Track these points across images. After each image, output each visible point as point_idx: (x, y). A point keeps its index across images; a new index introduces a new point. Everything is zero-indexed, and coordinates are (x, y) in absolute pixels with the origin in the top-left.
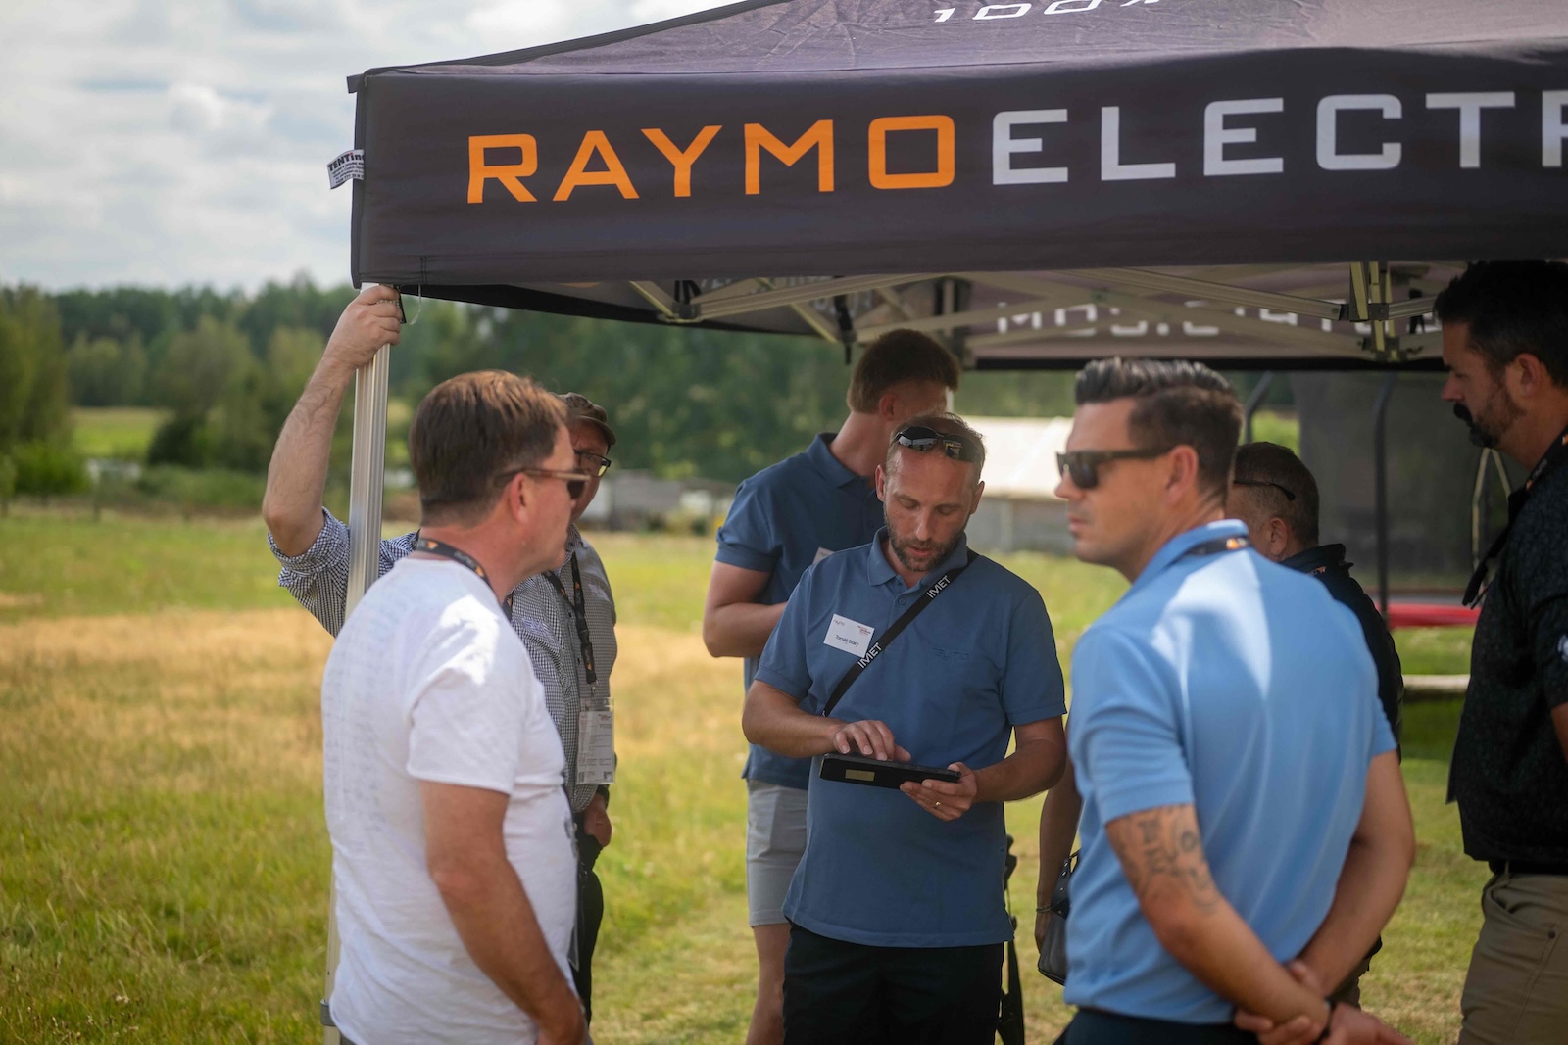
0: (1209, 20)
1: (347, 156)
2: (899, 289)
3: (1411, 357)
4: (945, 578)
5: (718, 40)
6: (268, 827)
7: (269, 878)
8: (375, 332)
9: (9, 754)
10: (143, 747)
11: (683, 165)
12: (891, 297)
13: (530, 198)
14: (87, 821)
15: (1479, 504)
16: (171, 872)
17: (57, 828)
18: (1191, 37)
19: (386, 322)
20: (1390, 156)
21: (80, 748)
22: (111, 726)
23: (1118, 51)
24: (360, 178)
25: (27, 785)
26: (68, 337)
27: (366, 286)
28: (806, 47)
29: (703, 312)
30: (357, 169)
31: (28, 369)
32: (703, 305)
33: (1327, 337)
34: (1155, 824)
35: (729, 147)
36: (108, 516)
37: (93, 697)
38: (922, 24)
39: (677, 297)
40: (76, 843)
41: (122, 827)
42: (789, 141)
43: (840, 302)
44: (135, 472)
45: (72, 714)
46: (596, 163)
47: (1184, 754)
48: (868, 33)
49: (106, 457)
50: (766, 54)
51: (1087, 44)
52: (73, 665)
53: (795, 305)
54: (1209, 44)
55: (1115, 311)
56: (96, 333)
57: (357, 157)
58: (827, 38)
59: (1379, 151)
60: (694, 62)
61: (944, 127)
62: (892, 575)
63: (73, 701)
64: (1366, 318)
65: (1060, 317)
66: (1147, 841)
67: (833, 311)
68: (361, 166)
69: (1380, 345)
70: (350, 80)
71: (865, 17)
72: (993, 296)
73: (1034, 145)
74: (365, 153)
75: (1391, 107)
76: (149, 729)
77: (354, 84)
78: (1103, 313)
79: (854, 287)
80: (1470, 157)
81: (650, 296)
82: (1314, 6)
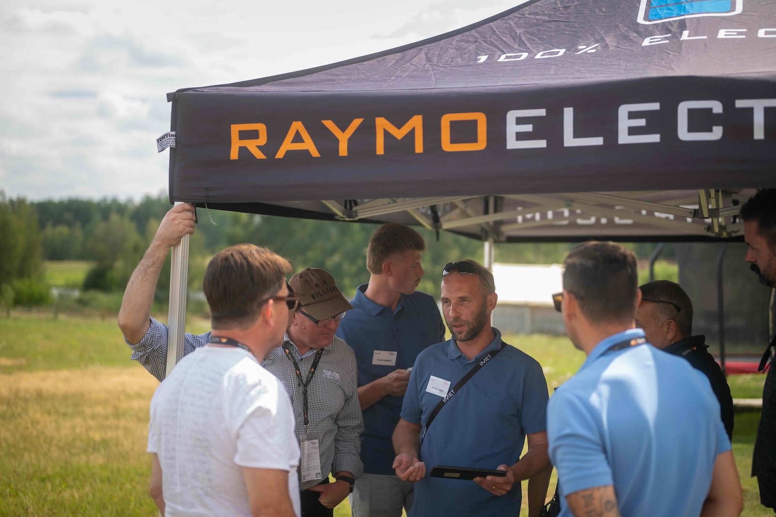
0: (621, 61)
1: (167, 135)
2: (465, 201)
3: (734, 235)
4: (489, 355)
5: (363, 73)
6: (138, 483)
7: (137, 510)
8: (181, 227)
9: (4, 444)
10: (74, 440)
11: (343, 139)
12: (461, 205)
13: (263, 157)
14: (43, 480)
15: (772, 309)
16: (86, 508)
17: (27, 484)
18: (612, 70)
19: (187, 222)
20: (716, 133)
21: (42, 441)
22: (58, 429)
23: (573, 78)
24: (174, 147)
25: (13, 461)
26: (42, 225)
27: (177, 204)
28: (409, 76)
29: (359, 215)
30: (172, 142)
31: (20, 241)
32: (359, 211)
33: (689, 226)
34: (591, 496)
35: (368, 129)
36: (62, 317)
37: (49, 413)
38: (471, 64)
39: (346, 207)
40: (36, 492)
41: (61, 484)
42: (399, 126)
43: (433, 209)
44: (76, 294)
45: (38, 423)
46: (298, 138)
47: (607, 458)
48: (442, 69)
49: (62, 286)
50: (388, 80)
51: (557, 74)
52: (40, 396)
53: (409, 210)
54: (621, 74)
55: (578, 211)
56: (57, 222)
57: (172, 135)
58: (421, 71)
59: (711, 130)
60: (350, 84)
61: (481, 119)
62: (461, 354)
63: (38, 416)
64: (708, 217)
65: (550, 215)
66: (587, 506)
67: (429, 212)
68: (174, 140)
69: (716, 229)
70: (168, 95)
71: (441, 60)
72: (515, 204)
73: (529, 128)
74: (176, 133)
75: (717, 107)
76: (78, 430)
77: (171, 97)
78: (572, 213)
79: (440, 202)
80: (759, 134)
81: (331, 207)
82: (677, 54)
